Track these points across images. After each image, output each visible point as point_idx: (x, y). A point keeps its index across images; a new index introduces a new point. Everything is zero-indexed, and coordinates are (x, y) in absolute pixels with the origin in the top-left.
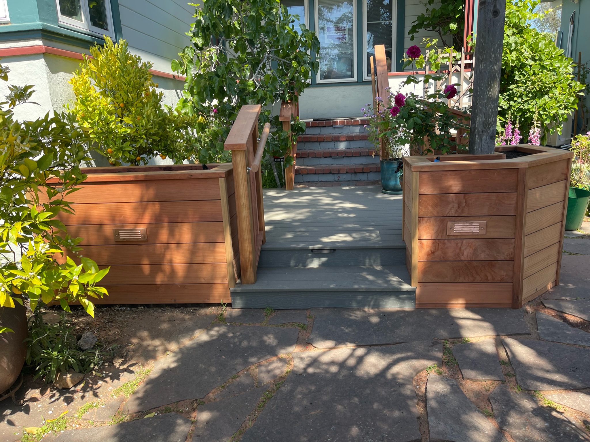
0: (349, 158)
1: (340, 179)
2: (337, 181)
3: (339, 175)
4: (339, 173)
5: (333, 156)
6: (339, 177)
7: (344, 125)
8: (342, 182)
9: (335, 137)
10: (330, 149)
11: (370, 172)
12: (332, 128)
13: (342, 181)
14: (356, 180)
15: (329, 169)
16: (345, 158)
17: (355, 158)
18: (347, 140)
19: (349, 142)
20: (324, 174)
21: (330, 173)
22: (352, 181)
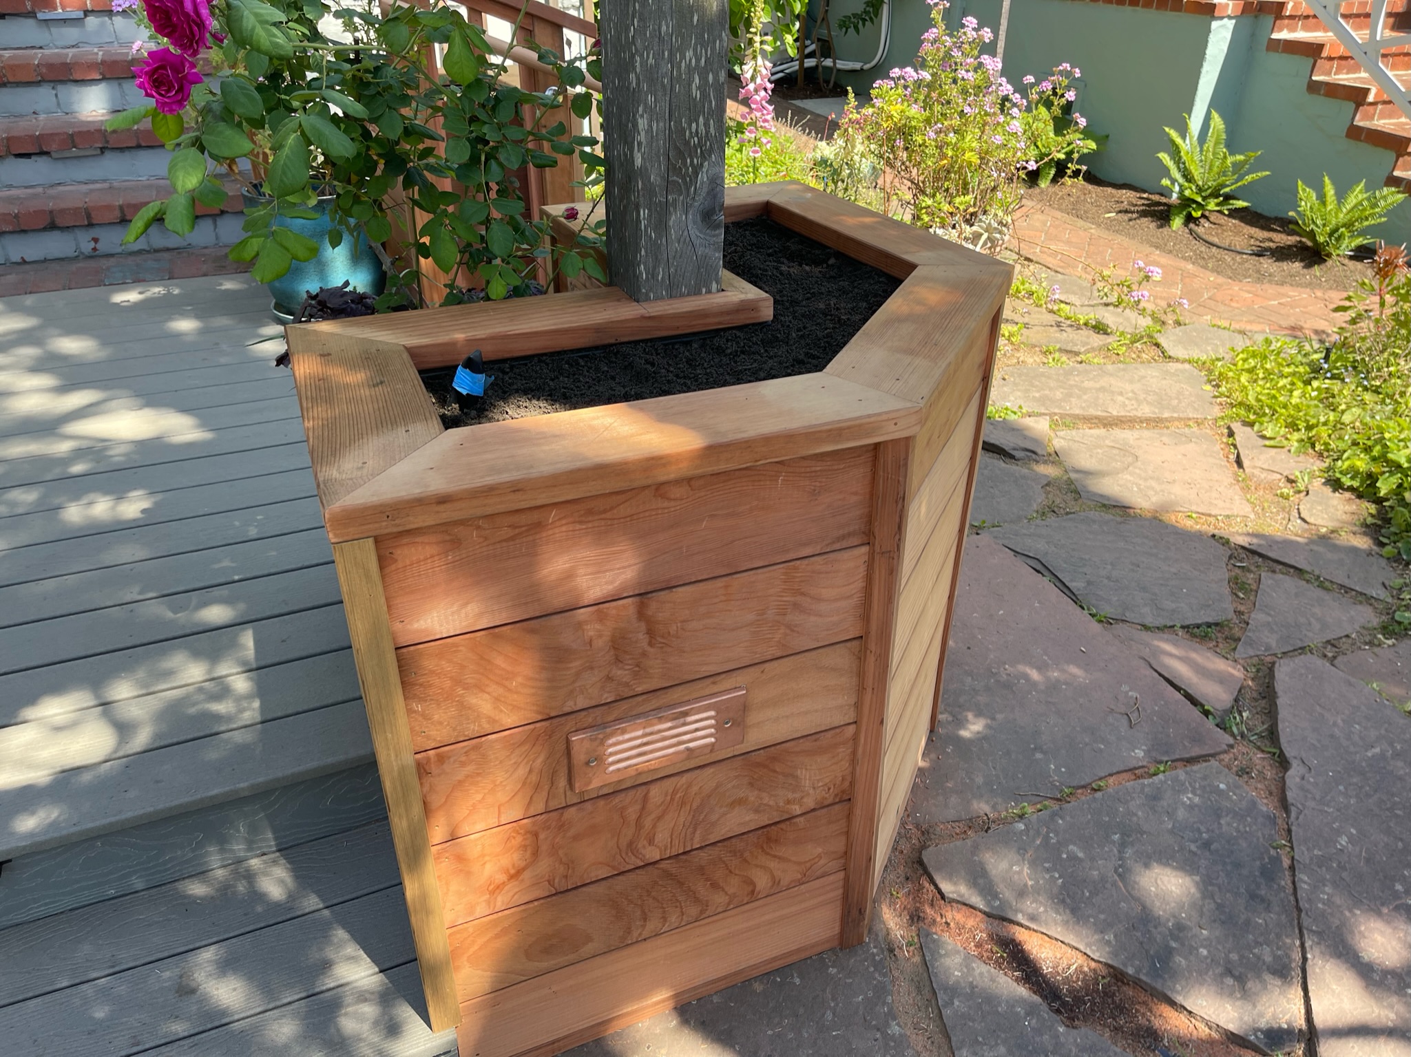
0: (127, 154)
1: (103, 247)
2: (91, 257)
3: (95, 232)
4: (91, 225)
5: (53, 147)
6: (96, 240)
7: (87, 13)
8: (112, 261)
9: (51, 66)
10: (42, 117)
11: (223, 212)
12: (31, 22)
13: (112, 255)
14: (171, 245)
15: (43, 212)
16: (108, 154)
17: (151, 151)
18: (104, 79)
19: (115, 84)
20: (24, 231)
21: (52, 227)
22: (156, 251)
